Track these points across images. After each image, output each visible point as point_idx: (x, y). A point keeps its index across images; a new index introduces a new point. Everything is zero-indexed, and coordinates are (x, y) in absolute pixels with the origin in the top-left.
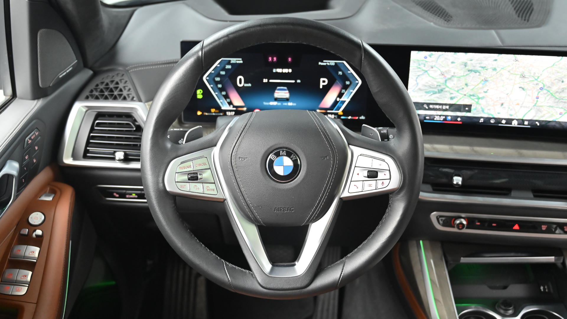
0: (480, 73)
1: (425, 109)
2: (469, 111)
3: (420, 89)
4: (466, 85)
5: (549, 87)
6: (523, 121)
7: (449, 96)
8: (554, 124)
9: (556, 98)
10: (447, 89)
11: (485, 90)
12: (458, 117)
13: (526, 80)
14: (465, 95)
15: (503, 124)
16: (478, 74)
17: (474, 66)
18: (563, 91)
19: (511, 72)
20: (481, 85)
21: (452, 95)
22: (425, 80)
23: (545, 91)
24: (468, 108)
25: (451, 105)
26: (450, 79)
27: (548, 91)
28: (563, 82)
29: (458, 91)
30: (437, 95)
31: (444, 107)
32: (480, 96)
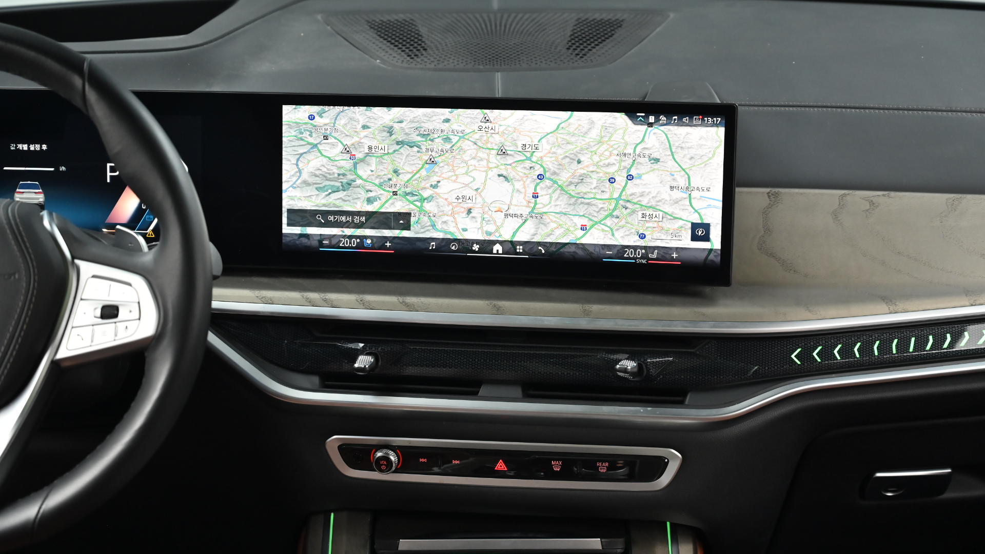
0: (419, 147)
1: (321, 225)
2: (407, 227)
3: (306, 183)
4: (396, 172)
5: (554, 173)
6: (513, 244)
7: (364, 195)
8: (573, 249)
9: (571, 196)
10: (359, 182)
11: (434, 180)
12: (386, 238)
13: (510, 160)
14: (395, 193)
15: (474, 252)
16: (415, 149)
17: (407, 134)
18: (582, 179)
19: (479, 144)
20: (423, 173)
21: (371, 194)
22: (313, 163)
23: (547, 182)
24: (402, 220)
25: (370, 215)
26: (362, 160)
27: (555, 182)
28: (579, 162)
29: (380, 185)
30: (341, 194)
31: (357, 219)
32: (426, 194)
